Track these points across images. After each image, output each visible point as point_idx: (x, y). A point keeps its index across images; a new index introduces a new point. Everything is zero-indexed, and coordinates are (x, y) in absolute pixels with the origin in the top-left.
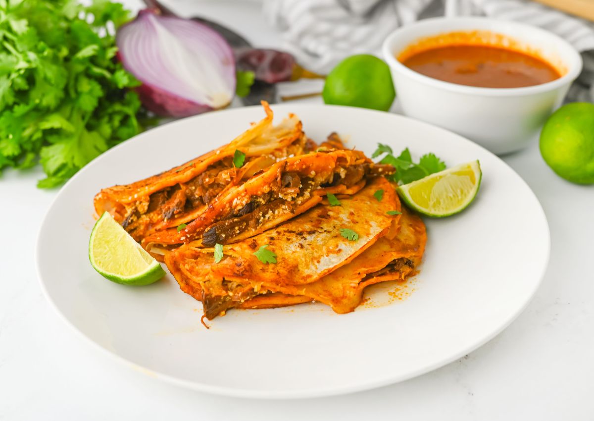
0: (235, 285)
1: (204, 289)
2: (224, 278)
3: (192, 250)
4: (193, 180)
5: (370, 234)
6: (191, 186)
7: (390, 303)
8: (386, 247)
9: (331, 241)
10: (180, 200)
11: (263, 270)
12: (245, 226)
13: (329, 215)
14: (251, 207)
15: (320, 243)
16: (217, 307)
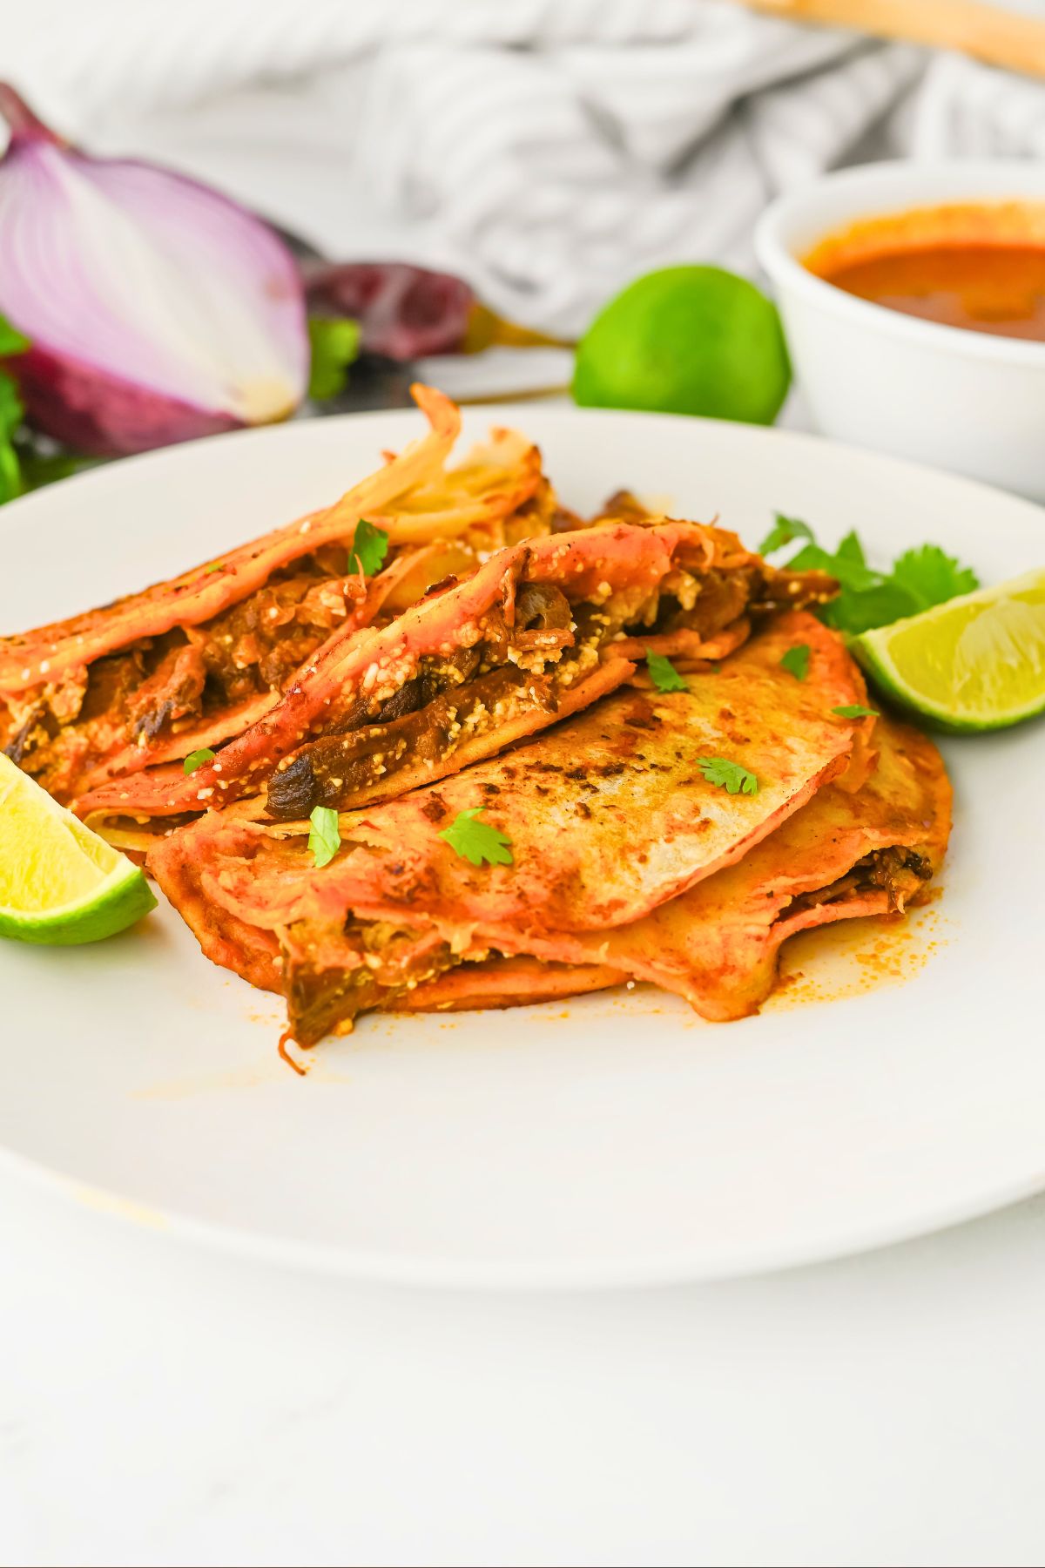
0: (387, 933)
1: (290, 947)
2: (350, 914)
3: (236, 830)
4: (226, 615)
5: (792, 775)
6: (221, 634)
7: (868, 987)
8: (839, 817)
9: (676, 795)
10: (189, 676)
11: (473, 886)
12: (405, 753)
13: (658, 720)
14: (420, 692)
15: (642, 801)
16: (328, 1006)
